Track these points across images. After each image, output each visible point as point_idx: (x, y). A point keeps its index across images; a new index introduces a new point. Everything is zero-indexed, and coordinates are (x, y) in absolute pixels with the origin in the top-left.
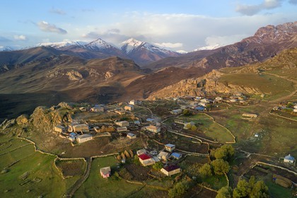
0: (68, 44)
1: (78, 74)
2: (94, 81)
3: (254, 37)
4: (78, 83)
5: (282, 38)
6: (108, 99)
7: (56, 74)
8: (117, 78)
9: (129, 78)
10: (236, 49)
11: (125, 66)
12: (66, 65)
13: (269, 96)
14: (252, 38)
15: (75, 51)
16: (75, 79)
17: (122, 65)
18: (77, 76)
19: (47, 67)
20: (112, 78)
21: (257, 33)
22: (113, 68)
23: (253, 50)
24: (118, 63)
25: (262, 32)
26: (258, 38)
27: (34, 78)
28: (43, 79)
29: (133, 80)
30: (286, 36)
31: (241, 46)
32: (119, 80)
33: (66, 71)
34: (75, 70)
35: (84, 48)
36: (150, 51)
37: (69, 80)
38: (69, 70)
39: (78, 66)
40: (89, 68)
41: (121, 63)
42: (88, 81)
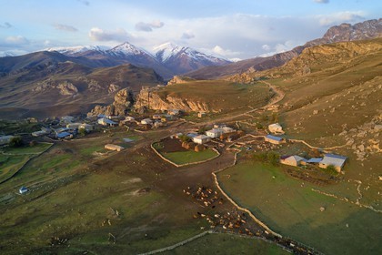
0: (85, 48)
1: (72, 87)
3: (323, 39)
4: (71, 99)
7: (44, 86)
11: (139, 76)
14: (320, 40)
15: (91, 58)
16: (67, 93)
17: (135, 75)
18: (70, 90)
19: (38, 77)
22: (121, 80)
24: (129, 73)
25: (334, 33)
26: (328, 41)
27: (16, 92)
28: (25, 93)
33: (57, 83)
34: (69, 81)
35: (104, 55)
36: (192, 59)
37: (59, 95)
38: (62, 82)
39: (77, 77)
40: (89, 79)
41: (134, 72)
42: (85, 96)
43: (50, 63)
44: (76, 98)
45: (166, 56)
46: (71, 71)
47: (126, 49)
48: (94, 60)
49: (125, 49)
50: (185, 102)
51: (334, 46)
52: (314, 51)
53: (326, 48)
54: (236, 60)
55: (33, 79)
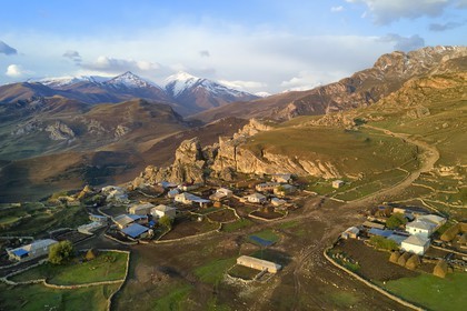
0: (75, 79)
1: (66, 130)
2: (94, 142)
3: (373, 70)
4: (66, 146)
5: (415, 72)
6: (107, 175)
7: (28, 129)
8: (134, 136)
9: (155, 135)
10: (343, 89)
11: (153, 115)
12: (51, 113)
13: (354, 183)
14: (370, 71)
15: (85, 91)
16: (60, 137)
17: (148, 113)
18: (63, 133)
19: (18, 117)
20: (127, 136)
21: (378, 64)
22: (131, 120)
23: (369, 90)
24: (140, 111)
25: (385, 63)
26: (379, 72)
28: (3, 137)
29: (160, 139)
30: (423, 69)
31: (351, 84)
32: (136, 140)
33: (45, 124)
34: (61, 122)
35: (101, 87)
36: (211, 93)
37: (50, 139)
38: (52, 122)
39: (73, 116)
40: (89, 118)
41: (146, 110)
42: (83, 142)
43: (34, 99)
44: (74, 144)
45: (178, 89)
46: (63, 108)
47: (129, 81)
48: (89, 95)
49: (127, 80)
50: (295, 161)
51: (450, 78)
52: (422, 85)
53: (439, 81)
54: (263, 94)
55: (11, 119)
